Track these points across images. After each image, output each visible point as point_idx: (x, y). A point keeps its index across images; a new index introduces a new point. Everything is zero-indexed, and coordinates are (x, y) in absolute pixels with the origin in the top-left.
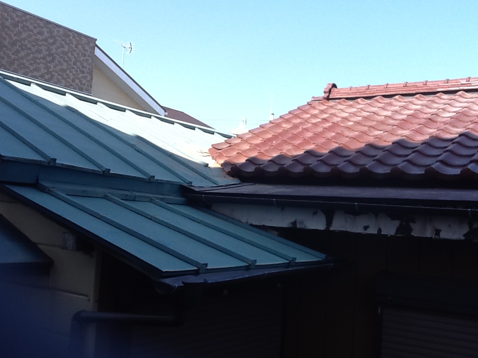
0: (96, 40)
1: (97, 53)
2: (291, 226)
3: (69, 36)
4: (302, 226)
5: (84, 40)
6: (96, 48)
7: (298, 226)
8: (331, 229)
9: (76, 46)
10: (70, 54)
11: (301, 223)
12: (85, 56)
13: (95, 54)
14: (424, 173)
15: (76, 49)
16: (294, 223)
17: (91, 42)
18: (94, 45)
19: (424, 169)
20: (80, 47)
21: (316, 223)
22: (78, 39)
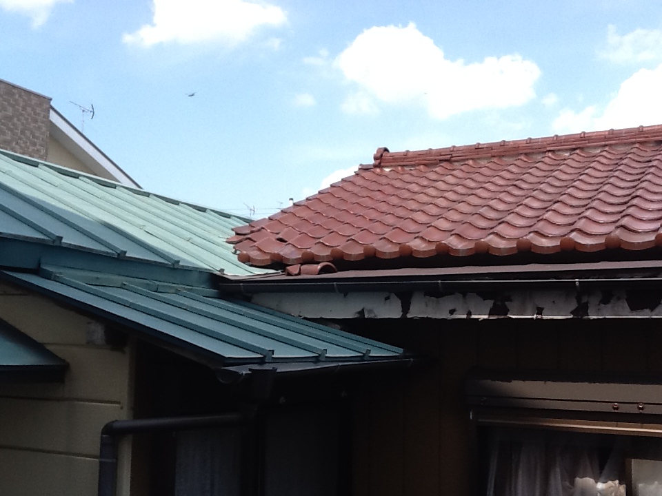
0: (51, 99)
1: (53, 117)
2: (357, 316)
3: (13, 94)
4: (372, 316)
5: (34, 100)
6: (51, 111)
7: (366, 316)
8: (409, 316)
9: (24, 109)
10: (15, 119)
11: (370, 311)
12: (36, 121)
13: (51, 118)
14: (515, 246)
15: (23, 112)
16: (362, 312)
17: (44, 103)
18: (48, 106)
19: (516, 242)
20: (29, 109)
21: (390, 311)
22: (26, 98)
